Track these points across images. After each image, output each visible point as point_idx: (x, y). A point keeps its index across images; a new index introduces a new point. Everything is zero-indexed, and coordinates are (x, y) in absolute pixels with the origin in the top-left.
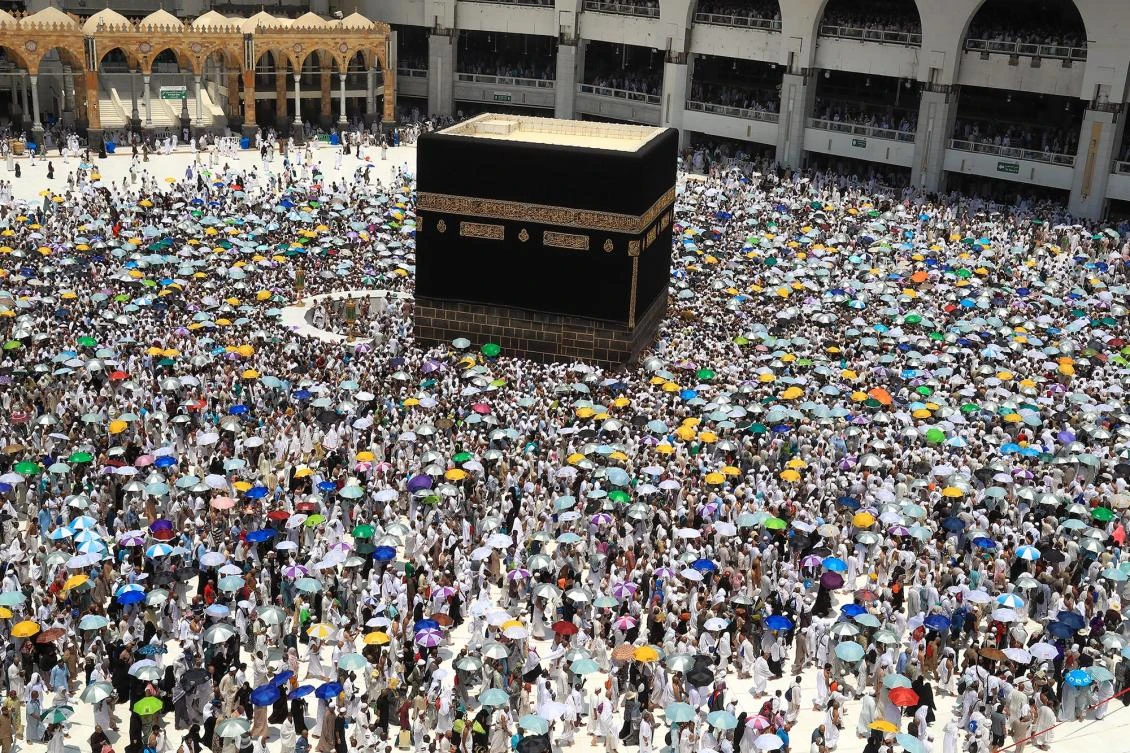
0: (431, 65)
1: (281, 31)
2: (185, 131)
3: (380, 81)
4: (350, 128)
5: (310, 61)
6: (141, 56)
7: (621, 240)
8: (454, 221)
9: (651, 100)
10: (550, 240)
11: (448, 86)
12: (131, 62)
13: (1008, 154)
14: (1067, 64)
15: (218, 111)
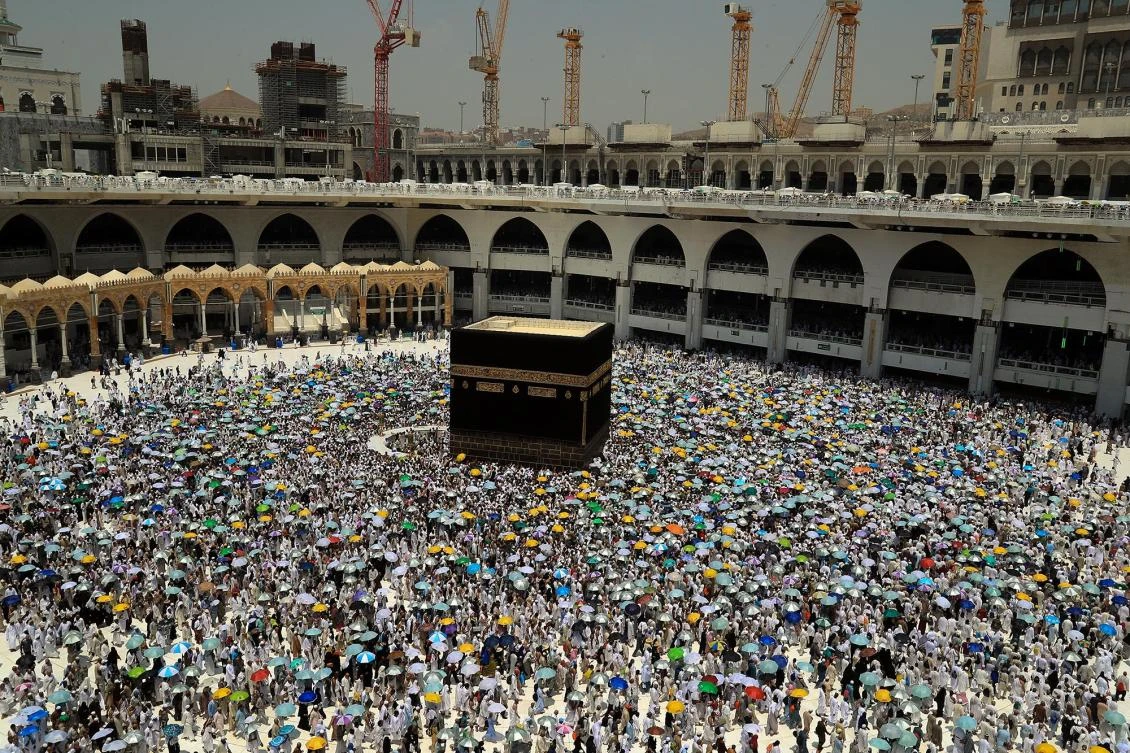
0: (475, 290)
1: (383, 272)
2: (325, 334)
3: (442, 301)
4: (423, 329)
5: (400, 290)
6: (299, 290)
7: (576, 391)
8: (473, 381)
9: (609, 309)
10: (533, 392)
11: (485, 303)
12: (294, 294)
13: (823, 339)
14: (854, 286)
15: (345, 321)
